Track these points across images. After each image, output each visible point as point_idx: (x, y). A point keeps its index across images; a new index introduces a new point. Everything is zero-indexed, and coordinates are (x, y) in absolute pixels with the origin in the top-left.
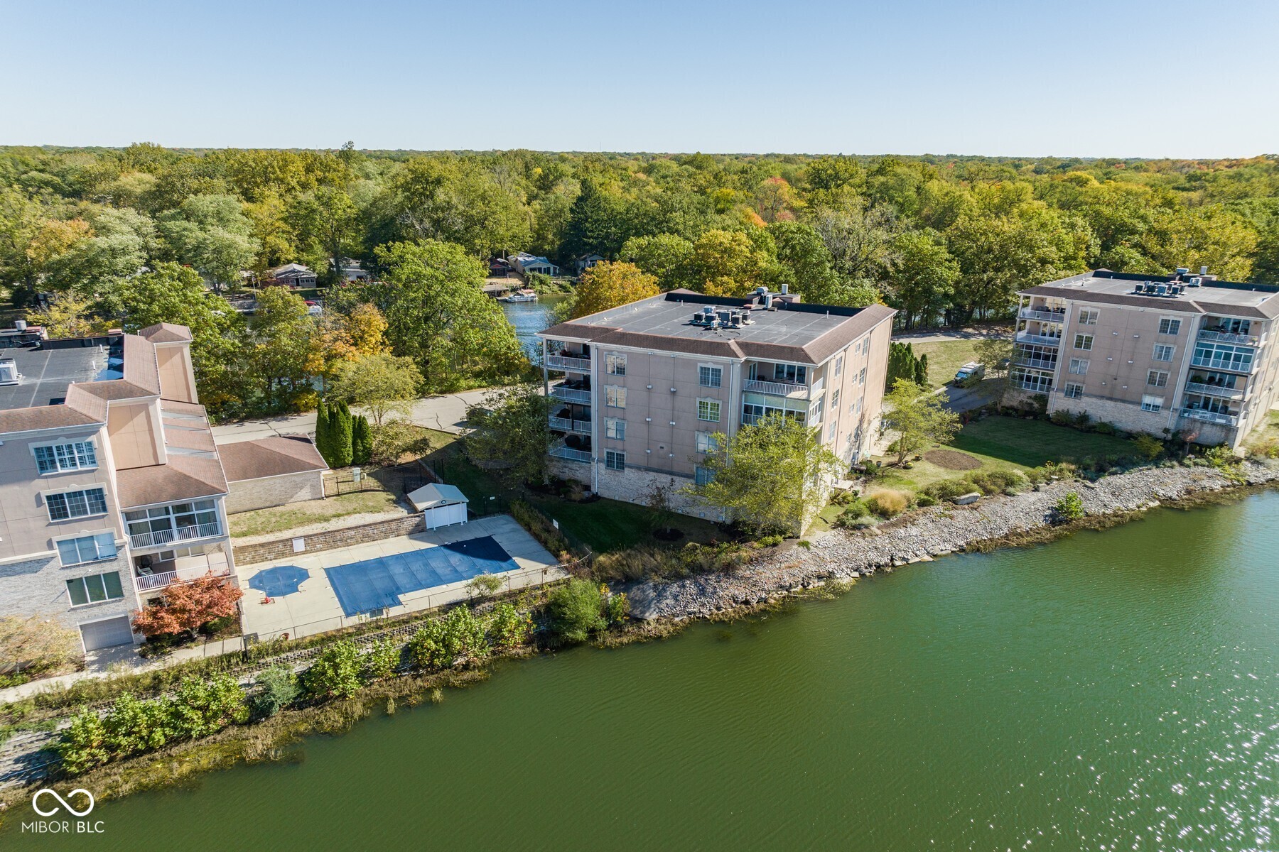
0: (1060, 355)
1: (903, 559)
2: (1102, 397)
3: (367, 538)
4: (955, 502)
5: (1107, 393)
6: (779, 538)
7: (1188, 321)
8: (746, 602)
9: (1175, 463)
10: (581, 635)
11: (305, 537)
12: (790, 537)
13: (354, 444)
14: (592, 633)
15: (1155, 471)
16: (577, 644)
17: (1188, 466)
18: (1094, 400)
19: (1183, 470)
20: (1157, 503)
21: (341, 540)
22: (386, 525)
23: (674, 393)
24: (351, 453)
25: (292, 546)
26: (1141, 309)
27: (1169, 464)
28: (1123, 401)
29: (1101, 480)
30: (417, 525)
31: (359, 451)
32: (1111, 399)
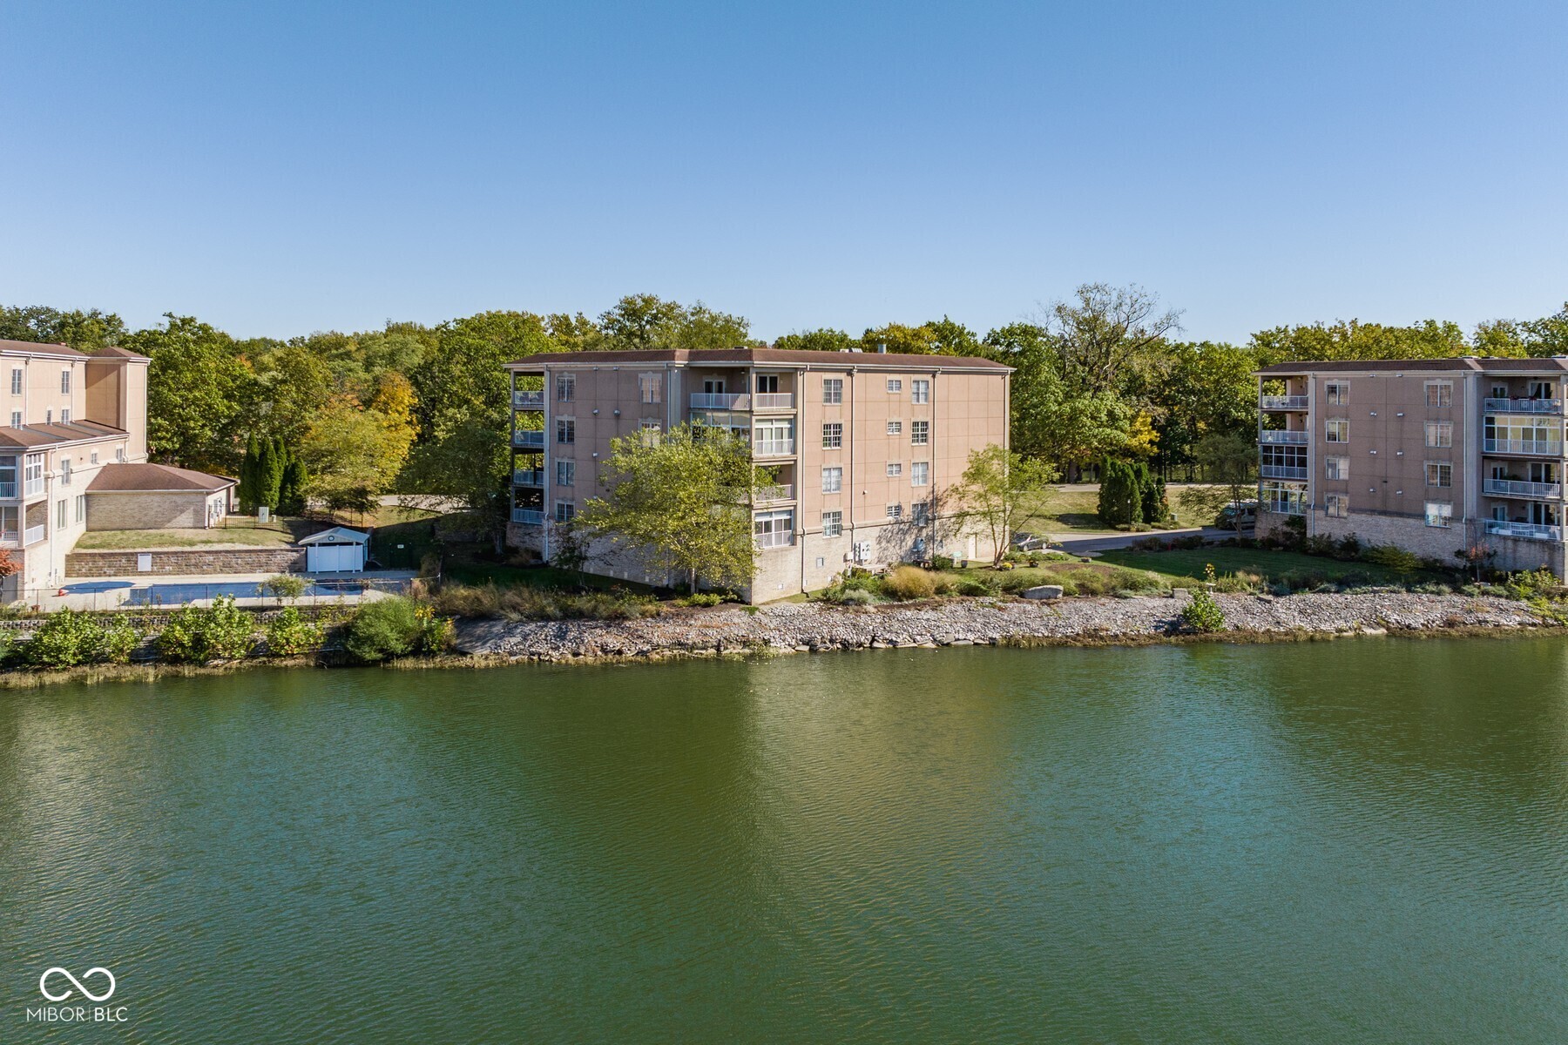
0: (1310, 457)
1: (891, 641)
2: (1372, 512)
3: (227, 568)
4: (1022, 595)
5: (1378, 505)
6: (716, 598)
7: (1459, 383)
8: (620, 652)
9: (1445, 588)
11: (153, 553)
12: (732, 601)
13: (282, 489)
15: (1405, 596)
17: (1471, 595)
18: (1363, 517)
19: (1456, 598)
20: (1382, 631)
21: (196, 565)
22: (254, 556)
24: (277, 499)
25: (136, 563)
26: (1398, 374)
27: (1432, 588)
28: (1401, 514)
29: (1295, 597)
30: (294, 563)
31: (287, 497)
32: (1384, 513)
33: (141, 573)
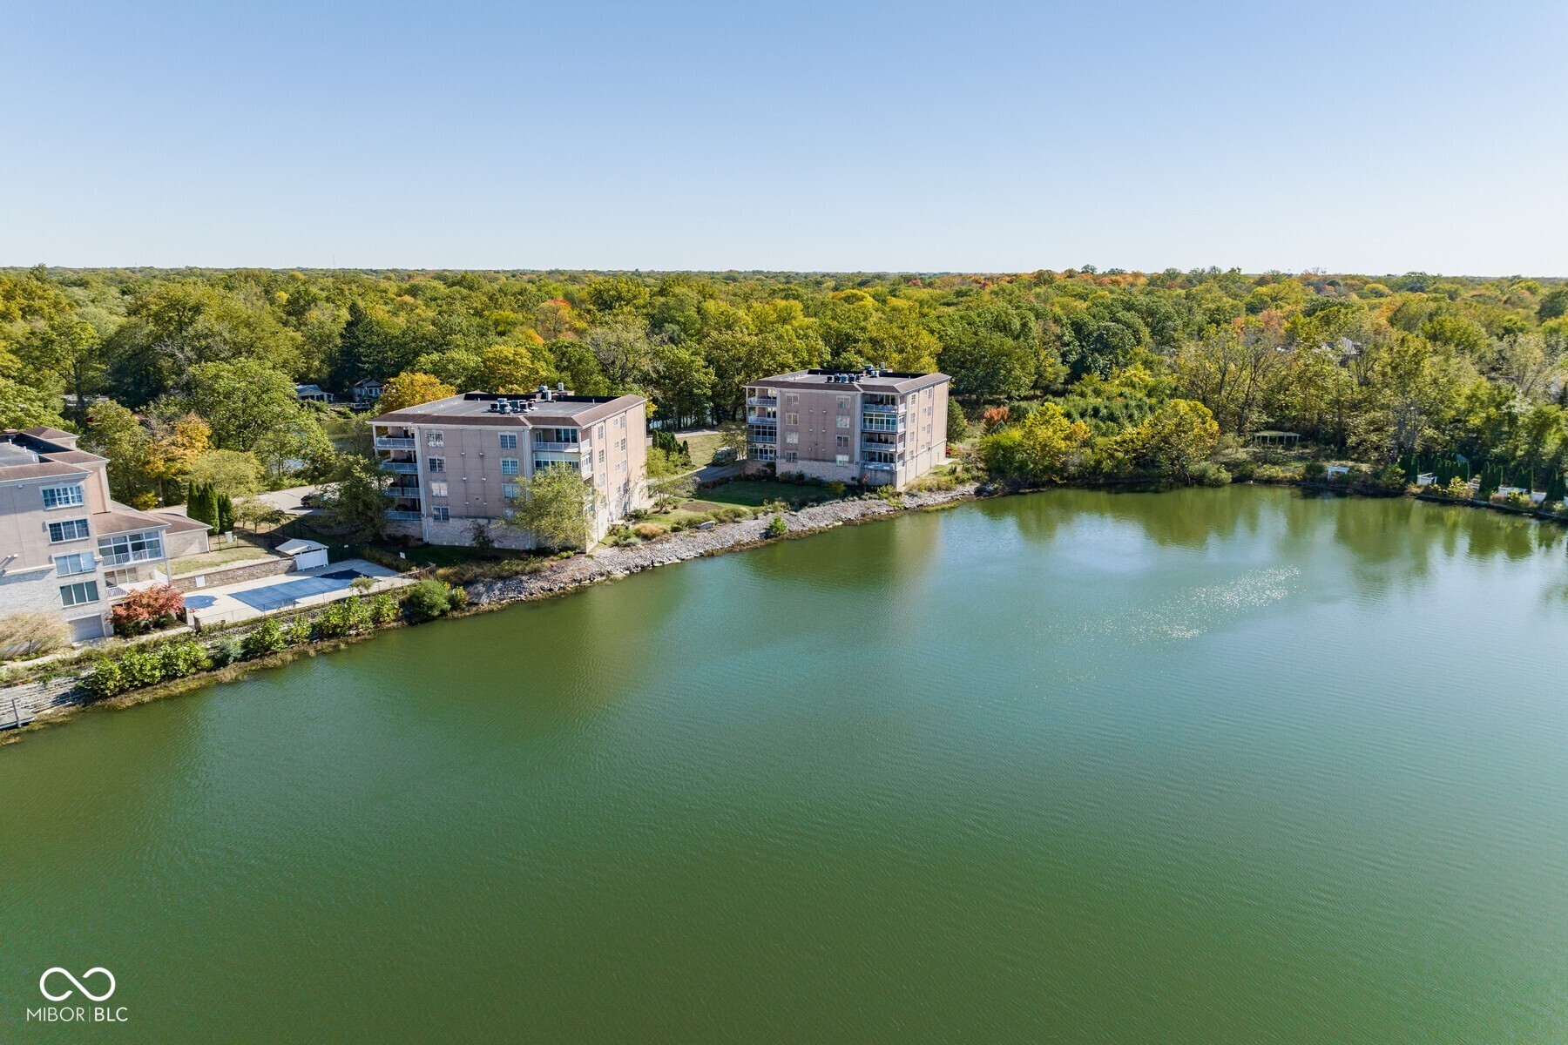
0: (778, 431)
1: (661, 562)
2: (810, 459)
3: (252, 576)
4: (698, 528)
5: (813, 456)
6: (571, 553)
7: (853, 398)
8: (551, 590)
9: (855, 498)
10: (436, 613)
11: (205, 575)
12: (578, 553)
13: (221, 516)
14: (443, 613)
15: (842, 504)
16: (435, 618)
17: (865, 500)
18: (805, 462)
19: (862, 502)
20: (841, 523)
21: (233, 578)
22: (266, 566)
23: (482, 456)
24: (218, 523)
25: (195, 582)
26: (824, 391)
27: (851, 499)
28: (824, 461)
29: (803, 511)
30: (291, 567)
31: (225, 522)
32: (816, 460)
33: (199, 589)
